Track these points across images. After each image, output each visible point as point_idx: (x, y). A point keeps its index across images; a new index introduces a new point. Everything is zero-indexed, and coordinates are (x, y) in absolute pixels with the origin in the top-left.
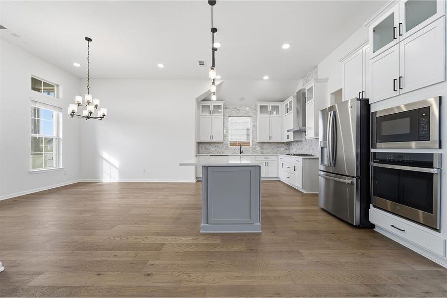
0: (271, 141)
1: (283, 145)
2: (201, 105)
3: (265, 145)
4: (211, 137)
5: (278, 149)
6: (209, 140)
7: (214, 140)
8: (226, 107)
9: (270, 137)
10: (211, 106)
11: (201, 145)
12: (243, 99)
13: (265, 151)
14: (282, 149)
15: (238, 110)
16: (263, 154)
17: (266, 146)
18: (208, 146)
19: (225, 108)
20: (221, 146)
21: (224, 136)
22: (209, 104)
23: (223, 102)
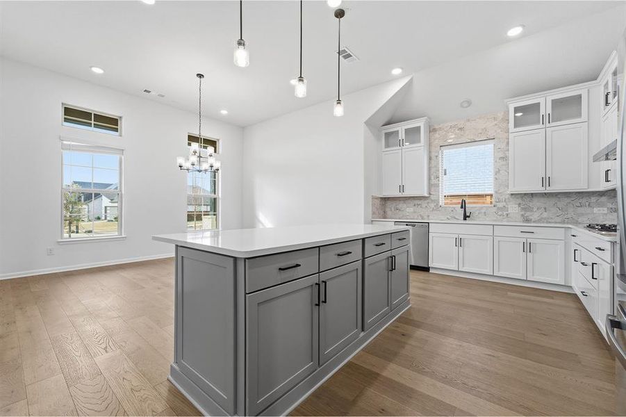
0: (549, 190)
1: (604, 199)
2: (384, 132)
3: (535, 200)
4: (402, 188)
5: (580, 210)
6: (397, 194)
7: (407, 193)
8: (434, 129)
9: (546, 181)
10: (400, 132)
11: (389, 203)
12: (469, 103)
13: (535, 216)
14: (595, 210)
15: (461, 129)
16: (528, 221)
17: (536, 203)
18: (401, 205)
19: (432, 130)
20: (424, 203)
21: (430, 186)
22: (395, 130)
23: (424, 119)
